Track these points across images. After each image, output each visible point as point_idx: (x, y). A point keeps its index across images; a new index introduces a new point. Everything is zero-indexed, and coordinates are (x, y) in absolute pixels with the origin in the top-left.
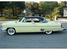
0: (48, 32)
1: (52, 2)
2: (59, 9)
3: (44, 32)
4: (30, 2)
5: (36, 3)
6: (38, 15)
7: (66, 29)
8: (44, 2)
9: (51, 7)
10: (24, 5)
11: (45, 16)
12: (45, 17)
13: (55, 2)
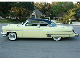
0: (56, 38)
1: (66, 2)
2: (74, 10)
3: (51, 37)
4: (41, 3)
5: (48, 3)
6: (50, 18)
7: (78, 35)
8: (57, 2)
9: (65, 9)
10: (33, 6)
11: (58, 18)
12: (58, 20)
13: (70, 2)
